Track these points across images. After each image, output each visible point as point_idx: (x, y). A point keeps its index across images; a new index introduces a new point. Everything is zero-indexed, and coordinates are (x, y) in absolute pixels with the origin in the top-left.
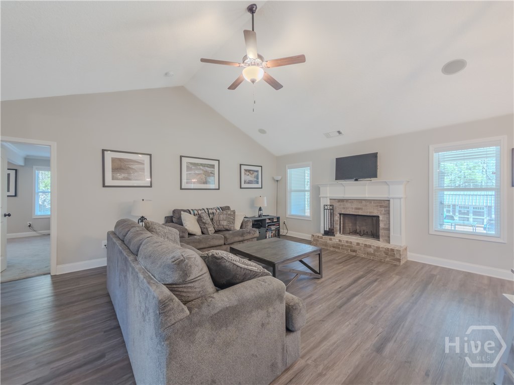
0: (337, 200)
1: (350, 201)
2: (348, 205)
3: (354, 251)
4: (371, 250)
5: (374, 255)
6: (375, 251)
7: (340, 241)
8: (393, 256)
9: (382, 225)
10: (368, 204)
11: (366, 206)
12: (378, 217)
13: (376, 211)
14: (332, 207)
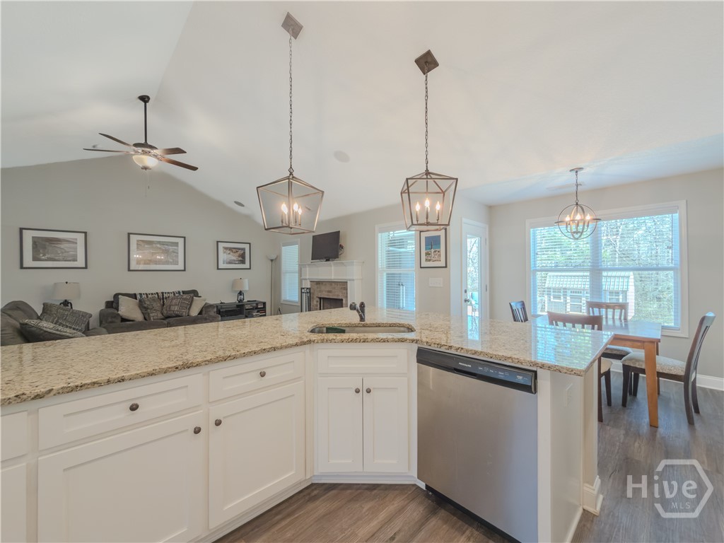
0: (315, 283)
1: (324, 283)
2: (322, 288)
10: (336, 286)
11: (334, 288)
12: (342, 300)
13: (341, 294)
14: (308, 290)
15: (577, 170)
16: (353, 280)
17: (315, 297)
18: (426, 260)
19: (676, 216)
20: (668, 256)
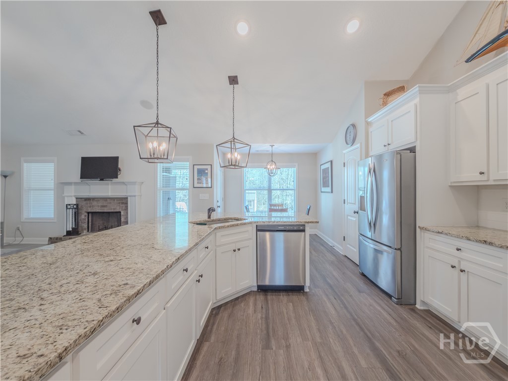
0: (83, 199)
1: (96, 199)
2: (95, 203)
9: (123, 216)
11: (110, 203)
12: (120, 212)
13: (118, 208)
14: (75, 207)
15: (272, 146)
16: (135, 196)
17: (83, 212)
18: (198, 183)
19: (295, 169)
20: (292, 184)
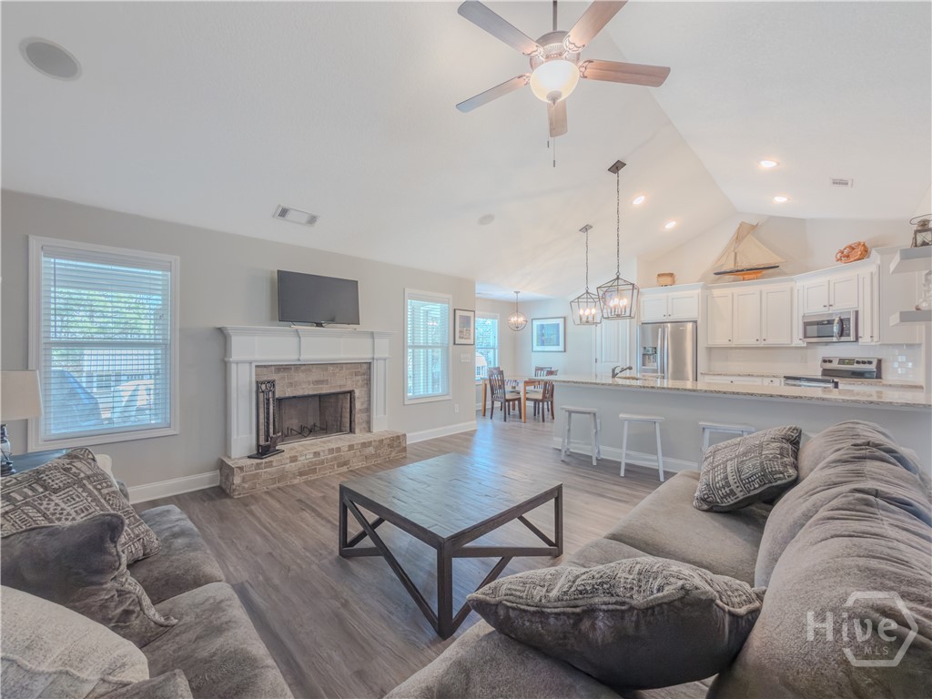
0: (273, 368)
1: (303, 368)
2: (300, 377)
3: (345, 464)
4: (371, 450)
5: (377, 455)
6: (377, 448)
7: (316, 454)
8: (398, 446)
9: (358, 405)
10: (337, 370)
11: (334, 374)
12: (353, 392)
13: (349, 383)
16: (385, 359)
18: (460, 338)
